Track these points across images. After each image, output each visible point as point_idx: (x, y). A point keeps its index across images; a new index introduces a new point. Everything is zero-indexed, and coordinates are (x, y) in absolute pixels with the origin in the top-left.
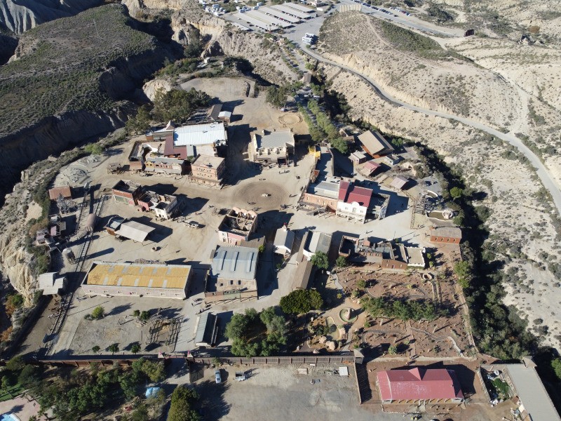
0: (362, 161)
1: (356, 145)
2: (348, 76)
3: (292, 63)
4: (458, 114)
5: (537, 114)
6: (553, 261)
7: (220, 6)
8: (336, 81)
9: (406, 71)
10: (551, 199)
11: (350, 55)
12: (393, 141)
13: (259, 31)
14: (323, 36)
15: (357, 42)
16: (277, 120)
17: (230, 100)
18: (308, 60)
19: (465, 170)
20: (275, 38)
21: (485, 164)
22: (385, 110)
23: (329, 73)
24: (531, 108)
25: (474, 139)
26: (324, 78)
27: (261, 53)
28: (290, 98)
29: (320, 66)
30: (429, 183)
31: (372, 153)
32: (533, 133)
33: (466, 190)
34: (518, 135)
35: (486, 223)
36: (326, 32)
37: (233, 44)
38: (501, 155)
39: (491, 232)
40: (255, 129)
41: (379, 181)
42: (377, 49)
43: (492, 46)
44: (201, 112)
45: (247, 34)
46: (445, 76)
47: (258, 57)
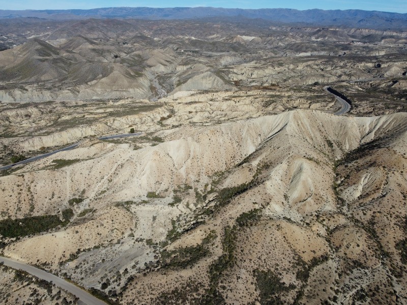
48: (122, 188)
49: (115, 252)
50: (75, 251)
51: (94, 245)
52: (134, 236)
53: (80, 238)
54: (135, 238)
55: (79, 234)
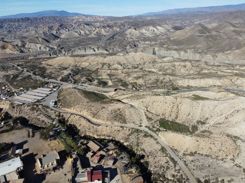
0: (92, 156)
1: (88, 149)
2: (75, 117)
3: (48, 115)
4: (123, 123)
5: (149, 117)
6: (177, 177)
7: (5, 94)
8: (70, 120)
9: (98, 110)
10: (166, 150)
11: (73, 107)
12: (102, 143)
13: (29, 103)
14: (59, 100)
15: (75, 101)
16: (47, 146)
17: (20, 142)
18: (55, 113)
19: (133, 146)
20: (37, 105)
21: (139, 142)
22: (95, 129)
23: (66, 116)
24: (146, 115)
25: (132, 133)
26: (64, 119)
27: (31, 113)
28: (51, 133)
29: (61, 114)
30: (122, 158)
31: (95, 151)
32: (150, 125)
33: (136, 156)
34: (146, 127)
35: (149, 168)
36: (60, 98)
37: (16, 111)
38: (143, 136)
39: (152, 172)
40: (37, 154)
41: (102, 164)
42: (84, 103)
43: (125, 94)
44: (5, 153)
45: (22, 106)
46: (113, 110)
47: (30, 115)
48: (233, 126)
49: (219, 165)
50: (194, 151)
51: (206, 154)
52: (234, 161)
53: (199, 145)
54: (235, 163)
55: (199, 143)
